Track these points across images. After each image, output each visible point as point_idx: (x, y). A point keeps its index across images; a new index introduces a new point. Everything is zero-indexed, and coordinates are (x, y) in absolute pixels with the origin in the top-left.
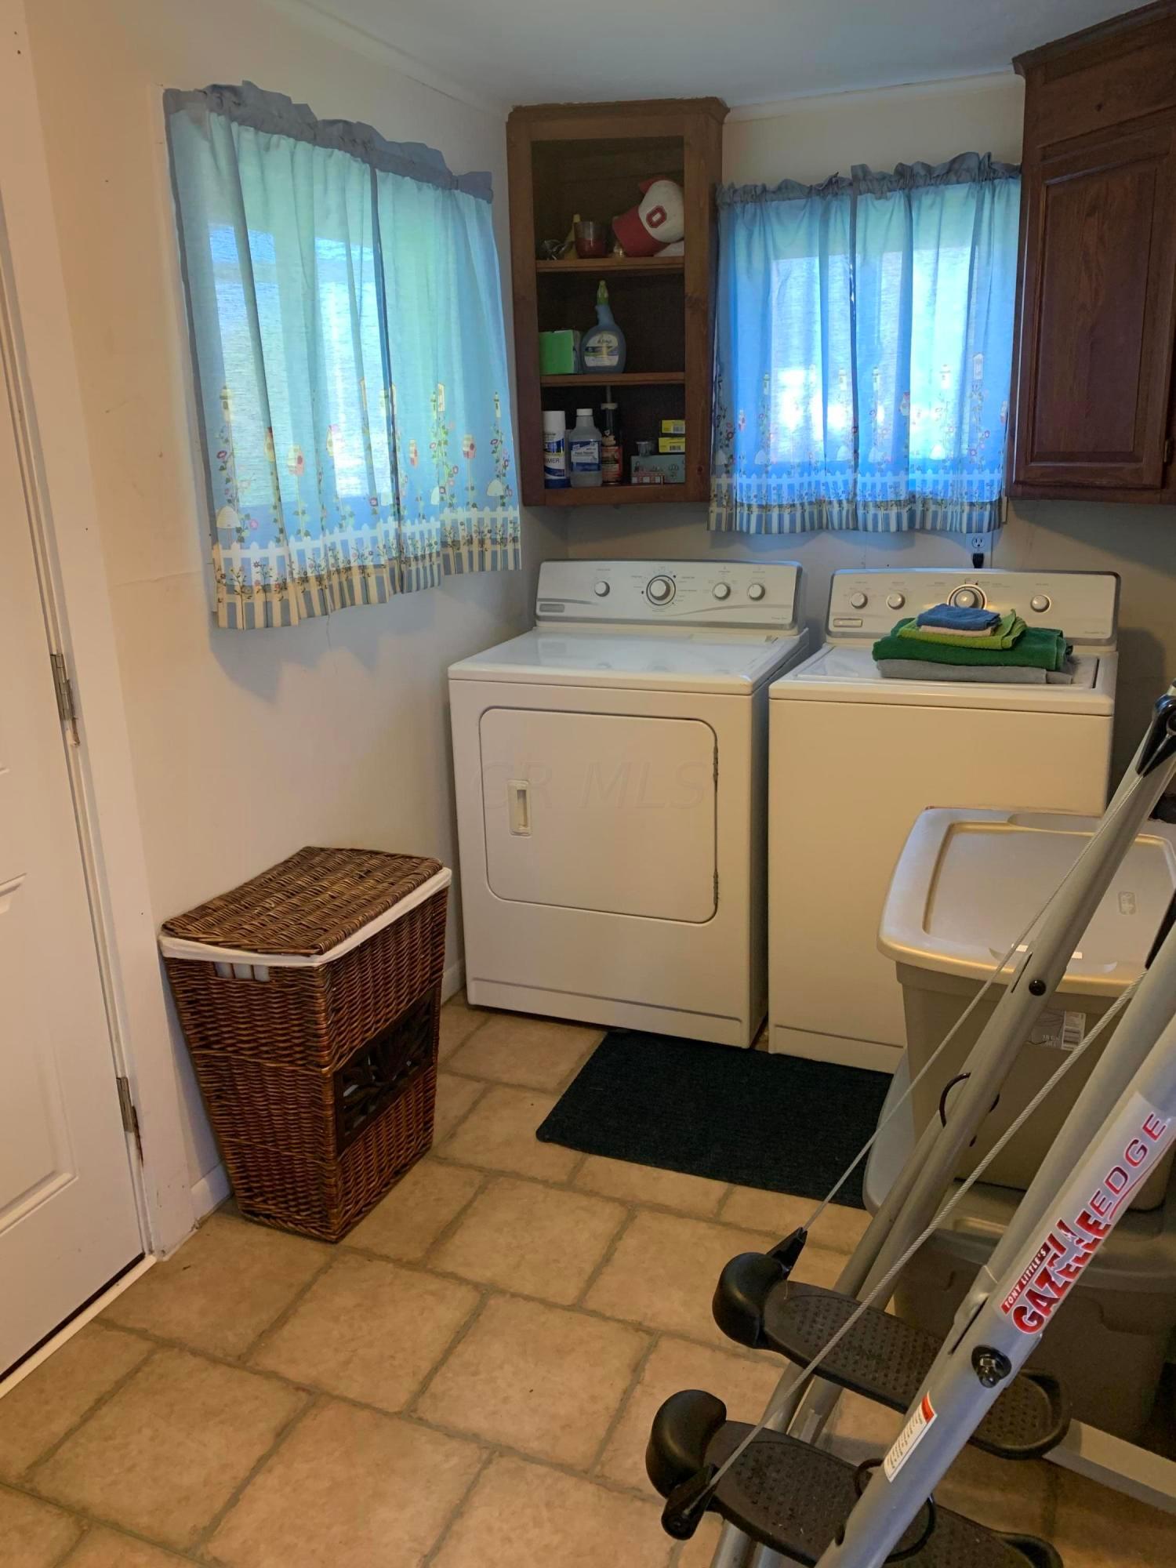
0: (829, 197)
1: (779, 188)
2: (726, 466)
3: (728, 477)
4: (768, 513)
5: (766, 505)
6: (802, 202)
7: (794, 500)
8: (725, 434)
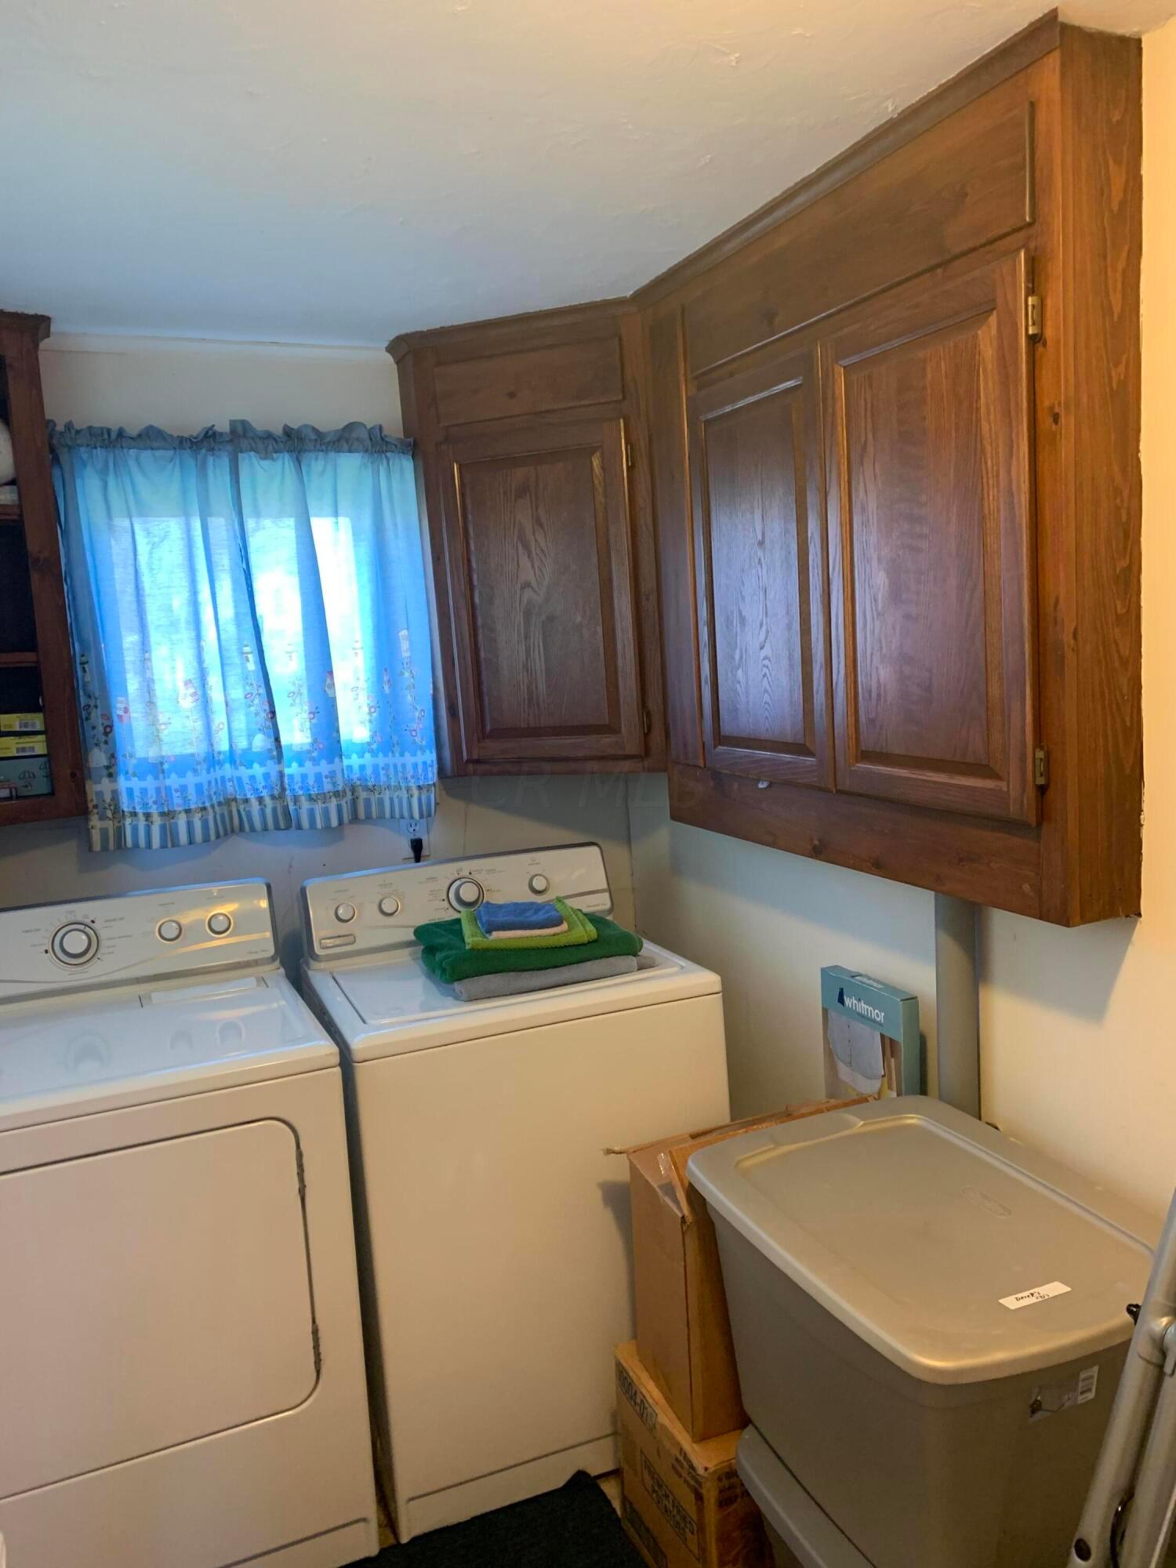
0: (203, 451)
1: (140, 436)
2: (108, 767)
3: (110, 782)
4: (172, 821)
5: (169, 811)
6: (171, 453)
7: (204, 803)
8: (101, 729)
